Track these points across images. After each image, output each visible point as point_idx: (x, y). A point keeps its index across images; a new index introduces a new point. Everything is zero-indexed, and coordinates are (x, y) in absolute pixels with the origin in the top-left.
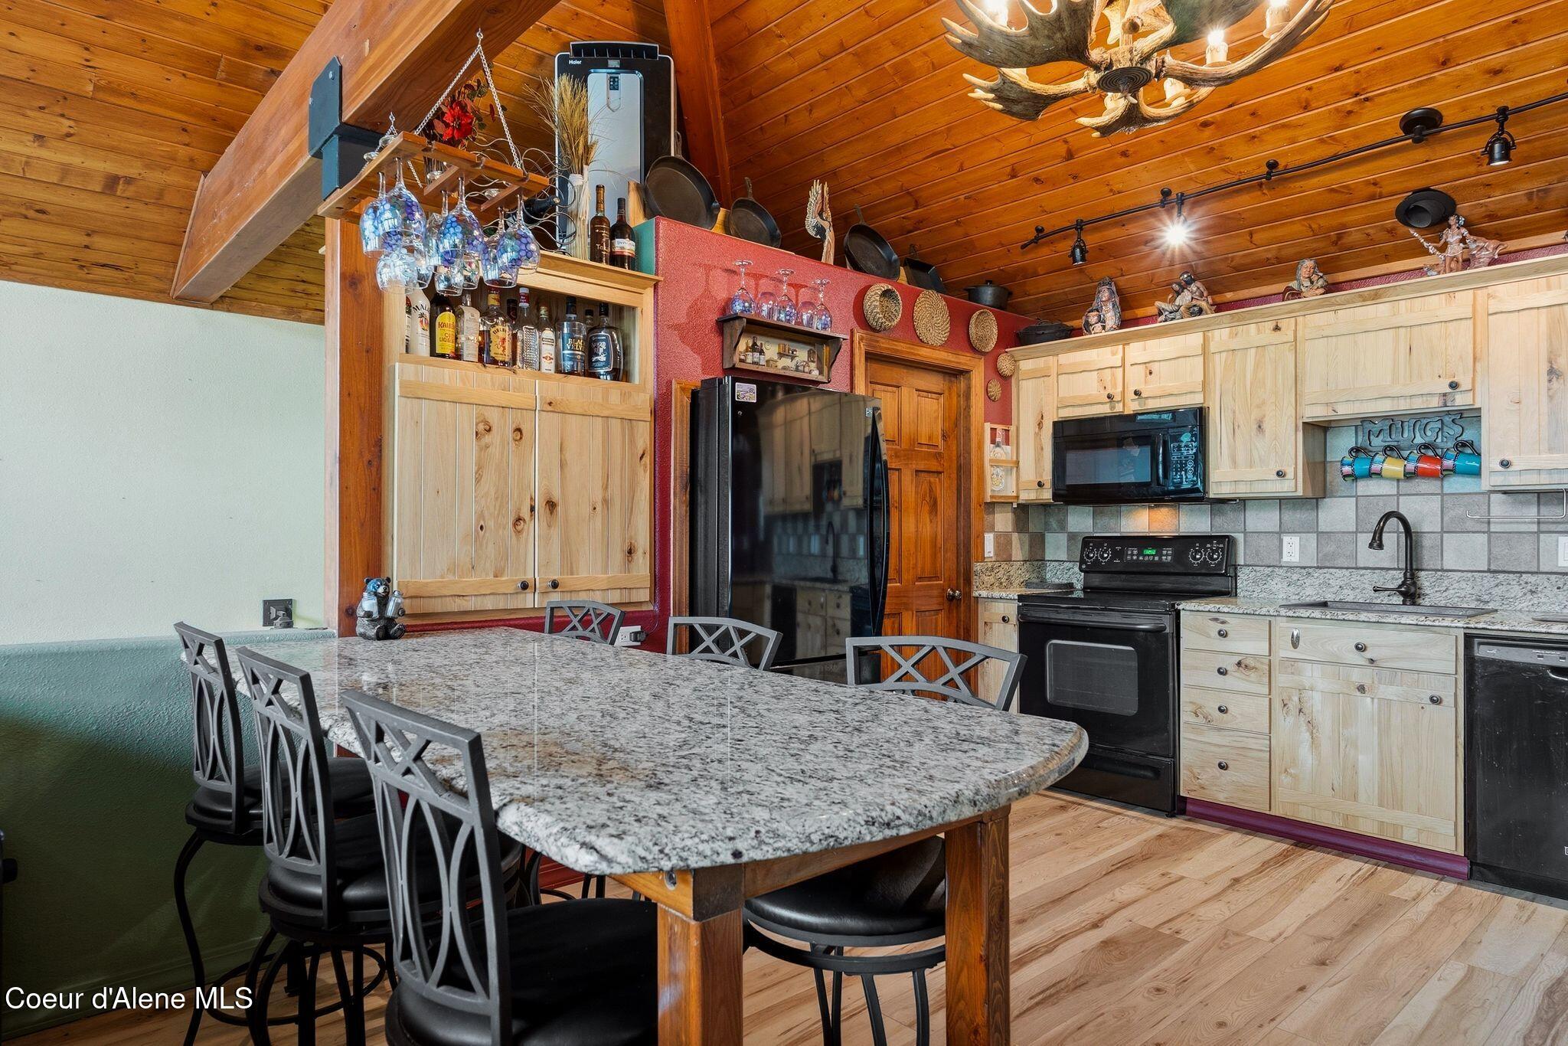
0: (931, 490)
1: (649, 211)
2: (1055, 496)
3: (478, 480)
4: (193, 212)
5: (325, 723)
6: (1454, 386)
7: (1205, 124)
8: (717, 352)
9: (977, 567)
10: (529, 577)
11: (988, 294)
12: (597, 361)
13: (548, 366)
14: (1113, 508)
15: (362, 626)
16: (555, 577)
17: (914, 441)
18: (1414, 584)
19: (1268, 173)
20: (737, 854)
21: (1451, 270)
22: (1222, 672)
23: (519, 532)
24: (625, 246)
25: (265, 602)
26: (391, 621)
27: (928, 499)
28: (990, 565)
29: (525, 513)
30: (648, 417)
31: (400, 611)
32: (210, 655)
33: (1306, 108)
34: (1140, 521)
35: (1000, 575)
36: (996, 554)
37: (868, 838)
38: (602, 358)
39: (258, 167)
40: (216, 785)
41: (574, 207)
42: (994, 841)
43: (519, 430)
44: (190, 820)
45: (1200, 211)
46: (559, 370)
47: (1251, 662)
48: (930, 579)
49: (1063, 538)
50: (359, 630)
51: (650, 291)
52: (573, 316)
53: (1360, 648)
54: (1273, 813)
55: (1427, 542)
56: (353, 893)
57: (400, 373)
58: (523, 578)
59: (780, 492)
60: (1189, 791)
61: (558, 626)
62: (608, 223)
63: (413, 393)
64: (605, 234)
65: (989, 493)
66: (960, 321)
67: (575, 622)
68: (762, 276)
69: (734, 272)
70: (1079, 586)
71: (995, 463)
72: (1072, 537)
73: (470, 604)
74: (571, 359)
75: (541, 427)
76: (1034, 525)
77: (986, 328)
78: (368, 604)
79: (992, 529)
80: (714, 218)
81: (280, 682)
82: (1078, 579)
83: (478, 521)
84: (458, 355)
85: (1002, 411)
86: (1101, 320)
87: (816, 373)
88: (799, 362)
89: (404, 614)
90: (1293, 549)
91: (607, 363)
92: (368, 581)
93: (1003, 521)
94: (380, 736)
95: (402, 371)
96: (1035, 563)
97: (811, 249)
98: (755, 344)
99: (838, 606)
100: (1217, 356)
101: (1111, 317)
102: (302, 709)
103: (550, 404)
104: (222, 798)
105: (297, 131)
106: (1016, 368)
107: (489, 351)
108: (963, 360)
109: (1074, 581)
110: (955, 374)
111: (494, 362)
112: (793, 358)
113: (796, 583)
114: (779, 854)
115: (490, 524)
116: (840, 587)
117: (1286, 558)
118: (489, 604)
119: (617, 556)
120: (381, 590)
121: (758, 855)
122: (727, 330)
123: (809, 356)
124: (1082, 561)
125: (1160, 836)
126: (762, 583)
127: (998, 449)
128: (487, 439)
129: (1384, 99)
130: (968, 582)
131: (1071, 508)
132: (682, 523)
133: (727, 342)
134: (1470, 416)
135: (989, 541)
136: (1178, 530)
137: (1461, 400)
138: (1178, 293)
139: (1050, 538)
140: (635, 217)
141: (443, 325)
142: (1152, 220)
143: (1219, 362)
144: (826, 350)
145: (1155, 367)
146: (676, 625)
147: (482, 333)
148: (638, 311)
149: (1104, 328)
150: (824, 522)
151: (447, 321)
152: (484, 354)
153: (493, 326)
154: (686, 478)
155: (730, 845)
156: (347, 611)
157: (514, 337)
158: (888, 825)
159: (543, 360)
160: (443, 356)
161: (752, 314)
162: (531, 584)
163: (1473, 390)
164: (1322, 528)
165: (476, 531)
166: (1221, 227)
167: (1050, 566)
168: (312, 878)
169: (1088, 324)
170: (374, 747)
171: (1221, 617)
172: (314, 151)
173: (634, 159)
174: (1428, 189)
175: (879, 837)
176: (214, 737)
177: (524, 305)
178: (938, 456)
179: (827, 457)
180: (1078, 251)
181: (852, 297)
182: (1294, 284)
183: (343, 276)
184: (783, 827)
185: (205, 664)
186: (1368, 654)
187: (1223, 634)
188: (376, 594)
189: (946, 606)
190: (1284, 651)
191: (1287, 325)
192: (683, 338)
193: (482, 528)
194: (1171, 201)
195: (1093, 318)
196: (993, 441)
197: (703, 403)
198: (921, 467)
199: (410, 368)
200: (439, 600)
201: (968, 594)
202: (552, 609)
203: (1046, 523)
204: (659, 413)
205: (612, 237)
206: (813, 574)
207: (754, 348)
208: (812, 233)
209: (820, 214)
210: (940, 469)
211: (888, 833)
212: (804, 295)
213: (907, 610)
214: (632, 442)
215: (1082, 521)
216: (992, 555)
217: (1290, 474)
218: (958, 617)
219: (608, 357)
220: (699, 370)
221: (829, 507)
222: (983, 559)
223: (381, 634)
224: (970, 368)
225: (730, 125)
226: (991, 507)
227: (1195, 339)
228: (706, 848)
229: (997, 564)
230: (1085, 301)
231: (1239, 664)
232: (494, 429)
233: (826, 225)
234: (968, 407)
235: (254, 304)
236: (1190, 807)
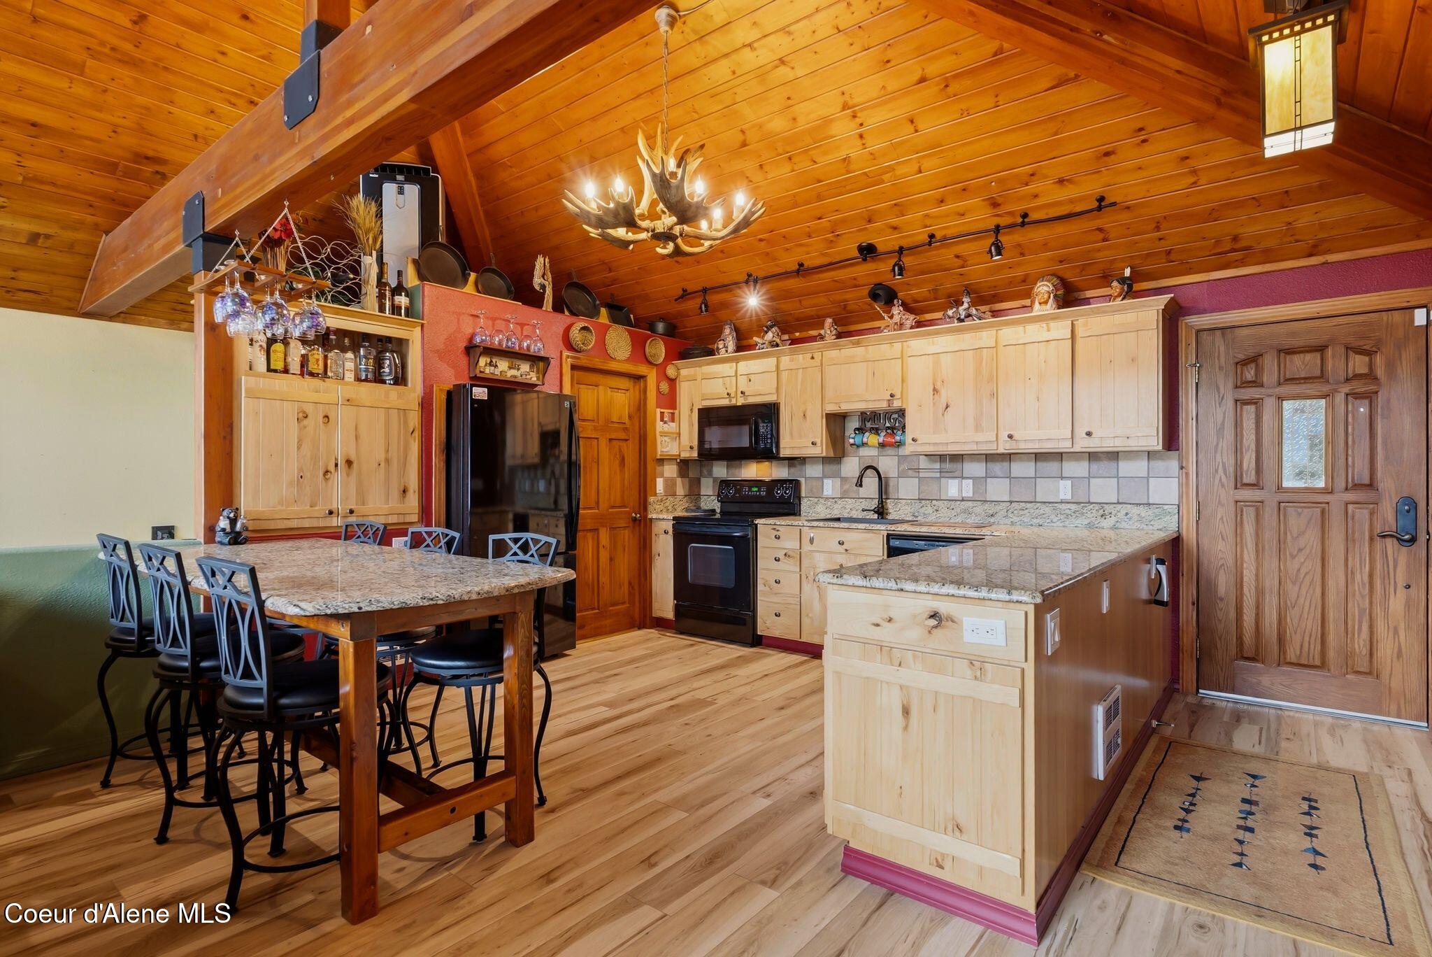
0: (620, 449)
1: (421, 277)
2: (700, 454)
3: (299, 448)
4: (97, 257)
5: (189, 578)
6: (892, 396)
7: (761, 240)
8: (466, 368)
9: (651, 499)
10: (334, 507)
11: (660, 327)
12: (384, 372)
13: (350, 377)
14: (738, 462)
15: (219, 536)
16: (352, 507)
17: (609, 421)
18: (883, 507)
19: (798, 270)
20: (360, 608)
21: (895, 330)
22: (777, 560)
23: (327, 480)
24: (403, 300)
25: (153, 528)
26: (239, 534)
27: (618, 456)
28: (660, 498)
29: (332, 468)
30: (416, 406)
31: (245, 528)
32: (122, 552)
33: (810, 236)
34: (753, 471)
35: (667, 504)
36: (665, 491)
37: (421, 604)
38: (387, 370)
39: (146, 242)
40: (125, 624)
41: (366, 276)
42: (522, 621)
43: (327, 417)
44: (108, 646)
45: (768, 286)
46: (358, 379)
47: (790, 553)
48: (620, 507)
49: (711, 480)
50: (217, 539)
51: (419, 328)
52: (367, 344)
53: (841, 543)
54: (802, 640)
55: (892, 483)
56: (204, 664)
57: (245, 383)
58: (330, 508)
59: (519, 451)
60: (761, 631)
61: (348, 536)
62: (390, 287)
63: (252, 395)
64: (388, 293)
65: (659, 453)
66: (639, 346)
67: (359, 533)
68: (497, 319)
69: (477, 316)
70: (718, 511)
71: (664, 434)
72: (715, 480)
73: (294, 524)
74: (365, 371)
75: (342, 415)
76: (693, 473)
77: (658, 349)
78: (223, 523)
79: (662, 476)
80: (466, 281)
81: (164, 558)
82: (717, 506)
83: (298, 473)
84: (286, 371)
85: (670, 401)
86: (726, 347)
87: (535, 379)
88: (524, 372)
89: (247, 530)
90: (830, 487)
91: (390, 374)
92: (223, 510)
93: (670, 470)
94: (213, 574)
95: (246, 381)
96: (693, 497)
97: (533, 299)
98: (491, 361)
99: (557, 526)
100: (783, 373)
101: (731, 345)
102: (178, 574)
103: (348, 400)
104: (129, 631)
105: (175, 227)
106: (679, 374)
107: (307, 366)
108: (642, 369)
109: (716, 508)
110: (638, 378)
111: (312, 374)
112: (518, 369)
113: (529, 511)
114: (379, 609)
115: (307, 475)
116: (558, 513)
117: (825, 493)
118: (306, 524)
119: (395, 494)
120: (232, 515)
121: (369, 609)
122: (471, 351)
123: (530, 368)
124: (719, 496)
125: (740, 657)
126: (507, 512)
127: (666, 425)
128: (305, 422)
129: (847, 235)
130: (645, 509)
131: (715, 463)
132: (440, 473)
133: (472, 360)
134: (902, 413)
135: (660, 485)
136: (771, 476)
137: (897, 404)
138: (766, 332)
139: (703, 480)
140: (411, 280)
141: (275, 351)
142: (739, 291)
143: (784, 375)
144: (541, 364)
145: (752, 377)
146: (412, 533)
147: (303, 356)
148: (411, 342)
149: (727, 351)
150: (549, 471)
151: (278, 349)
152: (305, 369)
153: (310, 351)
154: (443, 446)
155: (357, 605)
156: (210, 528)
157: (326, 357)
158: (432, 599)
159: (346, 372)
160: (275, 371)
161: (488, 345)
162: (335, 511)
163: (902, 398)
164: (843, 475)
165: (298, 479)
166: (784, 296)
167: (703, 498)
168: (183, 657)
169: (718, 349)
170: (212, 580)
171: (777, 528)
172: (187, 243)
173: (414, 239)
174: (880, 284)
175: (427, 604)
176: (123, 596)
177: (333, 337)
178: (625, 429)
179: (550, 428)
180: (703, 306)
181: (561, 331)
182: (822, 332)
183: (206, 324)
184: (383, 599)
185: (118, 556)
186: (845, 547)
187: (778, 538)
188: (228, 517)
189: (631, 525)
190: (807, 547)
191: (817, 355)
192: (441, 358)
193: (301, 477)
194: (751, 280)
195: (721, 345)
196: (662, 420)
197: (455, 398)
198: (613, 437)
199: (252, 380)
200: (272, 521)
201: (646, 516)
202: (347, 526)
203: (701, 471)
204: (425, 405)
205: (393, 295)
206: (540, 505)
207: (491, 364)
208: (537, 288)
209: (543, 277)
210: (626, 438)
211: (431, 602)
212: (527, 331)
213: (603, 526)
214: (406, 422)
215: (720, 470)
216: (662, 491)
217: (819, 444)
218: (640, 532)
219: (391, 370)
220: (454, 379)
221: (552, 460)
222: (655, 494)
223: (232, 541)
224: (645, 374)
225: (486, 213)
226: (661, 461)
227: (772, 361)
228: (347, 606)
229: (665, 498)
230: (717, 334)
231: (785, 555)
232: (310, 416)
233: (546, 283)
234: (645, 399)
235: (143, 318)
236: (764, 641)
